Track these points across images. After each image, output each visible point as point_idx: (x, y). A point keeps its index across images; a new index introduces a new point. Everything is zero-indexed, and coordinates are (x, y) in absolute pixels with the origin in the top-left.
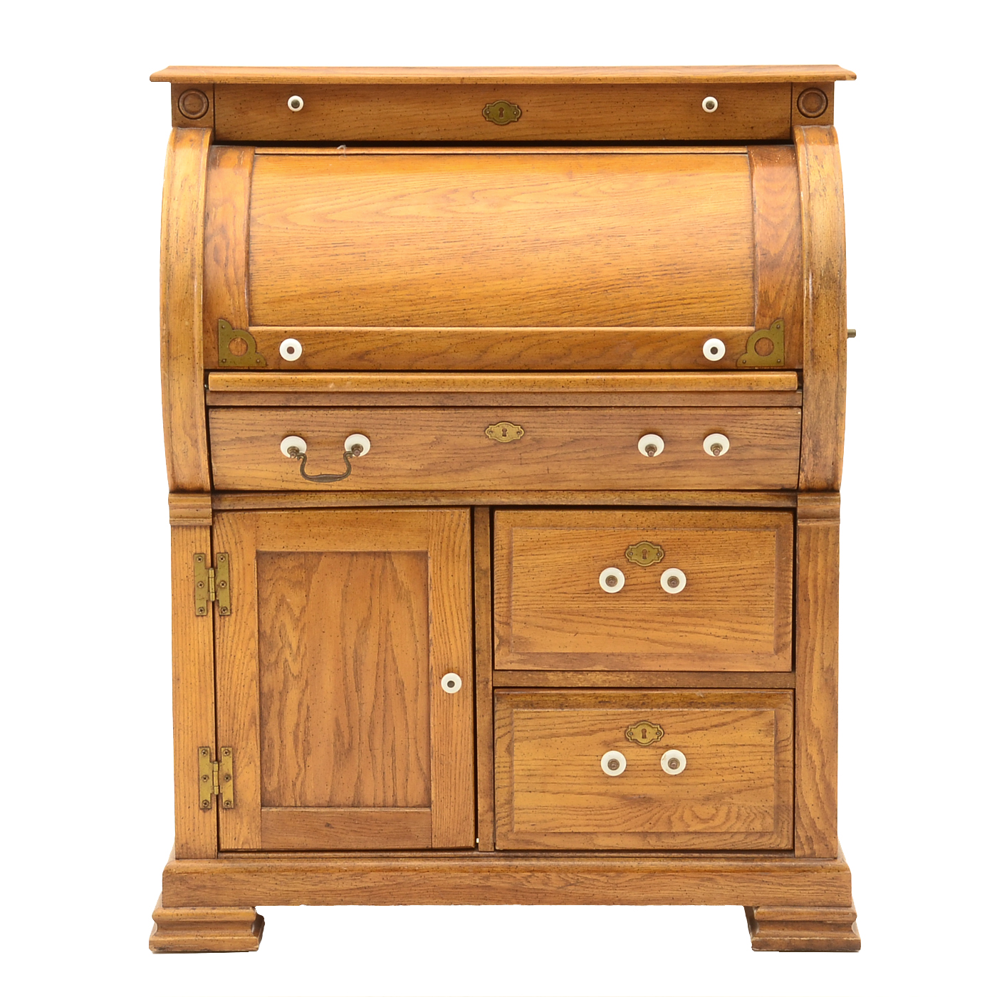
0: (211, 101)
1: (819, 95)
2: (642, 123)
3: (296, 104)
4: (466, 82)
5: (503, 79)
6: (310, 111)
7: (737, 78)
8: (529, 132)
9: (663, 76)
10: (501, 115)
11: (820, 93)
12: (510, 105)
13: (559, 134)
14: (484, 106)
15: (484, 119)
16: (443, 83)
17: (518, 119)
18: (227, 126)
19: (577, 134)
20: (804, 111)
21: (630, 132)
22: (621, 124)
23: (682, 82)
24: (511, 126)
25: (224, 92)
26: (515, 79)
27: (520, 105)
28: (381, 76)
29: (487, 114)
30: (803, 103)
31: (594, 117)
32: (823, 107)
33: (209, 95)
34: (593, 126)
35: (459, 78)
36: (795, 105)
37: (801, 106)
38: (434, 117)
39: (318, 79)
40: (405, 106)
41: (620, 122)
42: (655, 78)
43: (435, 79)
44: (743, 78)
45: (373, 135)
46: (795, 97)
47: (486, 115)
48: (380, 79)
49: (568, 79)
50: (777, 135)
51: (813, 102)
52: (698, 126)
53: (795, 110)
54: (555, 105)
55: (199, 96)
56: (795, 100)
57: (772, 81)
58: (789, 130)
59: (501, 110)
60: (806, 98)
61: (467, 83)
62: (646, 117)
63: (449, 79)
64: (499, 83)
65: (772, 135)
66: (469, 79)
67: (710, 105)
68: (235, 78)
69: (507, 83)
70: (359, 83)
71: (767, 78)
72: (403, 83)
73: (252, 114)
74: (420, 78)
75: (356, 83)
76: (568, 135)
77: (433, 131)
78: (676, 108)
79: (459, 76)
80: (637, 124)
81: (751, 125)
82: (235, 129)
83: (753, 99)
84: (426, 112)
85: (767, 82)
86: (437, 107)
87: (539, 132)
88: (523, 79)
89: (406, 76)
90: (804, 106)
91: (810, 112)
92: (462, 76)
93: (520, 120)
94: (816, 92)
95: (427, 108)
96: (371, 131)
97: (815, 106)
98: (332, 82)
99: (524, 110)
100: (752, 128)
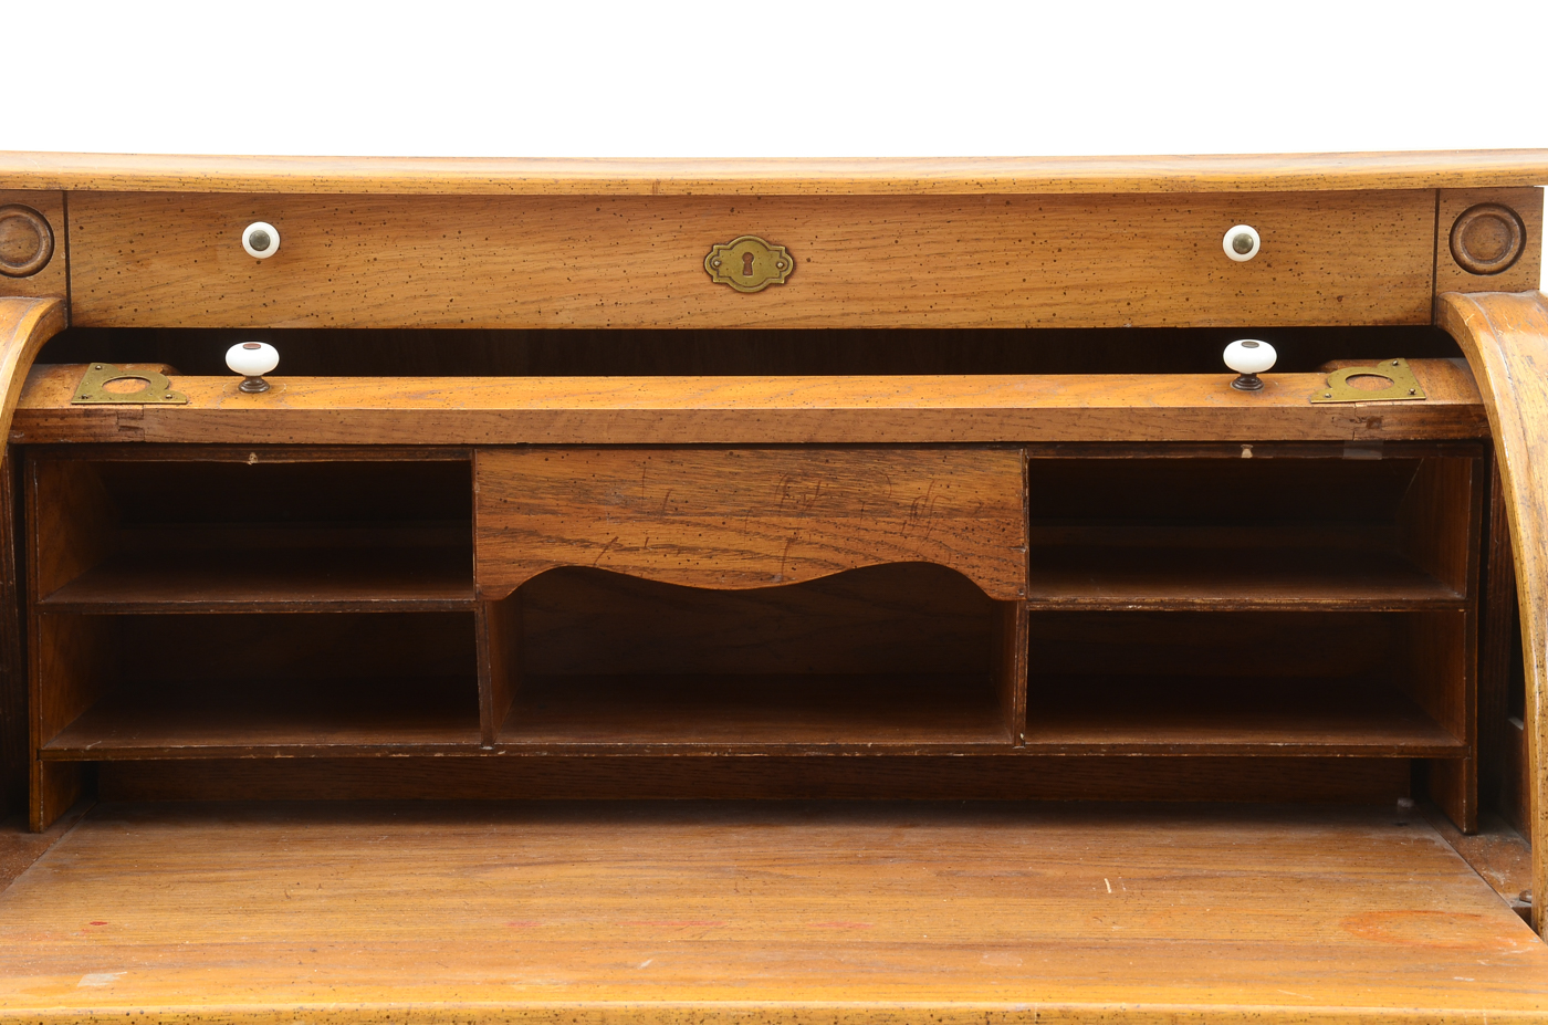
0: (59, 234)
1: (1503, 220)
2: (1076, 287)
3: (260, 242)
4: (663, 191)
5: (752, 184)
6: (297, 260)
7: (1308, 180)
8: (813, 310)
9: (1130, 176)
10: (748, 270)
11: (1506, 215)
12: (767, 245)
13: (882, 313)
14: (707, 249)
15: (707, 280)
16: (611, 193)
17: (787, 278)
18: (98, 294)
19: (926, 313)
20: (1465, 258)
21: (1050, 310)
22: (1028, 290)
23: (1177, 190)
24: (772, 296)
25: (89, 213)
26: (780, 183)
27: (792, 246)
28: (463, 176)
29: (716, 269)
30: (1464, 240)
31: (964, 273)
32: (1515, 248)
33: (55, 219)
34: (963, 296)
35: (646, 182)
36: (1444, 244)
37: (1459, 246)
38: (592, 273)
39: (314, 183)
40: (522, 249)
41: (1025, 285)
42: (1112, 181)
43: (592, 183)
44: (1322, 178)
45: (446, 317)
46: (1446, 225)
47: (712, 270)
48: (460, 185)
49: (906, 184)
50: (1400, 315)
51: (1490, 237)
52: (1210, 295)
53: (1445, 257)
54: (874, 247)
55: (29, 222)
56: (1444, 233)
57: (1394, 186)
58: (1428, 304)
59: (748, 257)
60: (1471, 228)
61: (669, 193)
62: (1086, 274)
63: (624, 183)
64: (741, 193)
65: (1389, 316)
66: (673, 183)
67: (1242, 245)
68: (113, 178)
69: (762, 192)
70: (412, 192)
71: (1380, 178)
72: (516, 192)
73: (159, 266)
74: (557, 181)
75: (405, 192)
76: (904, 316)
77: (590, 308)
78: (1157, 253)
79: (646, 177)
80: (1065, 290)
81: (1339, 292)
82: (118, 302)
83: (1343, 230)
84: (571, 262)
85: (1381, 187)
86: (597, 252)
87: (836, 308)
88: (799, 184)
89: (523, 176)
90: (1465, 247)
91: (1481, 261)
92: (654, 177)
93: (792, 281)
94: (1497, 212)
95: (576, 253)
96: (443, 307)
97: (1493, 247)
98: (346, 190)
99: (801, 257)
100: (1340, 299)
